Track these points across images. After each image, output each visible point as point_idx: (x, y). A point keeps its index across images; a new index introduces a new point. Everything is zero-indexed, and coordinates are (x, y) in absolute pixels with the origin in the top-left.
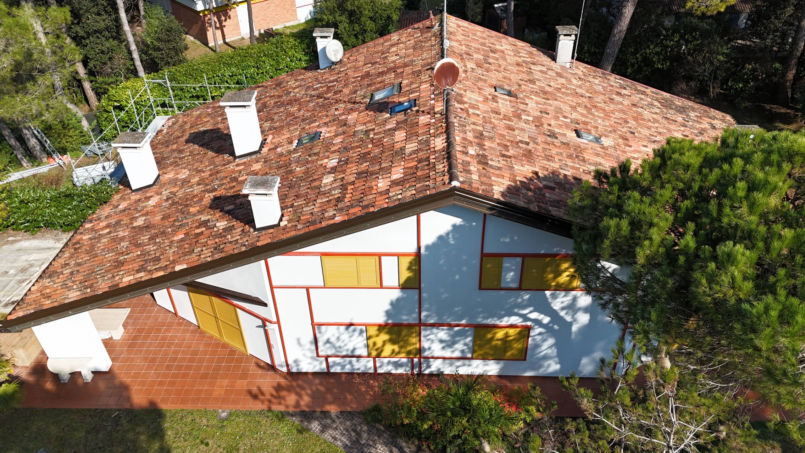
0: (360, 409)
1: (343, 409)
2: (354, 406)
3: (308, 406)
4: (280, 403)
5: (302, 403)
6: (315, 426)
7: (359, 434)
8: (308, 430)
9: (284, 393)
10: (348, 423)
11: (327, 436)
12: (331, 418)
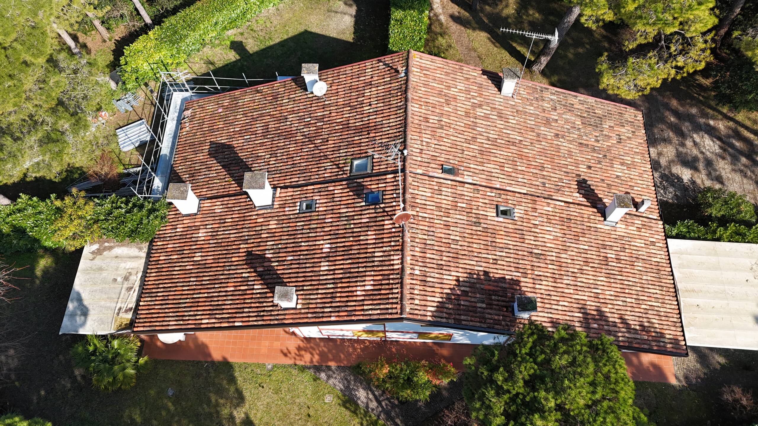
0: (349, 365)
1: (339, 364)
2: (345, 363)
3: (318, 362)
4: (301, 360)
5: (314, 360)
6: (323, 375)
7: (349, 382)
8: (319, 379)
9: (303, 353)
10: (342, 374)
11: (331, 381)
12: (332, 371)
